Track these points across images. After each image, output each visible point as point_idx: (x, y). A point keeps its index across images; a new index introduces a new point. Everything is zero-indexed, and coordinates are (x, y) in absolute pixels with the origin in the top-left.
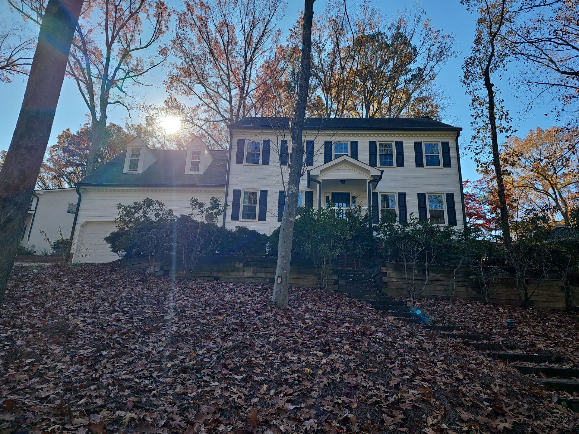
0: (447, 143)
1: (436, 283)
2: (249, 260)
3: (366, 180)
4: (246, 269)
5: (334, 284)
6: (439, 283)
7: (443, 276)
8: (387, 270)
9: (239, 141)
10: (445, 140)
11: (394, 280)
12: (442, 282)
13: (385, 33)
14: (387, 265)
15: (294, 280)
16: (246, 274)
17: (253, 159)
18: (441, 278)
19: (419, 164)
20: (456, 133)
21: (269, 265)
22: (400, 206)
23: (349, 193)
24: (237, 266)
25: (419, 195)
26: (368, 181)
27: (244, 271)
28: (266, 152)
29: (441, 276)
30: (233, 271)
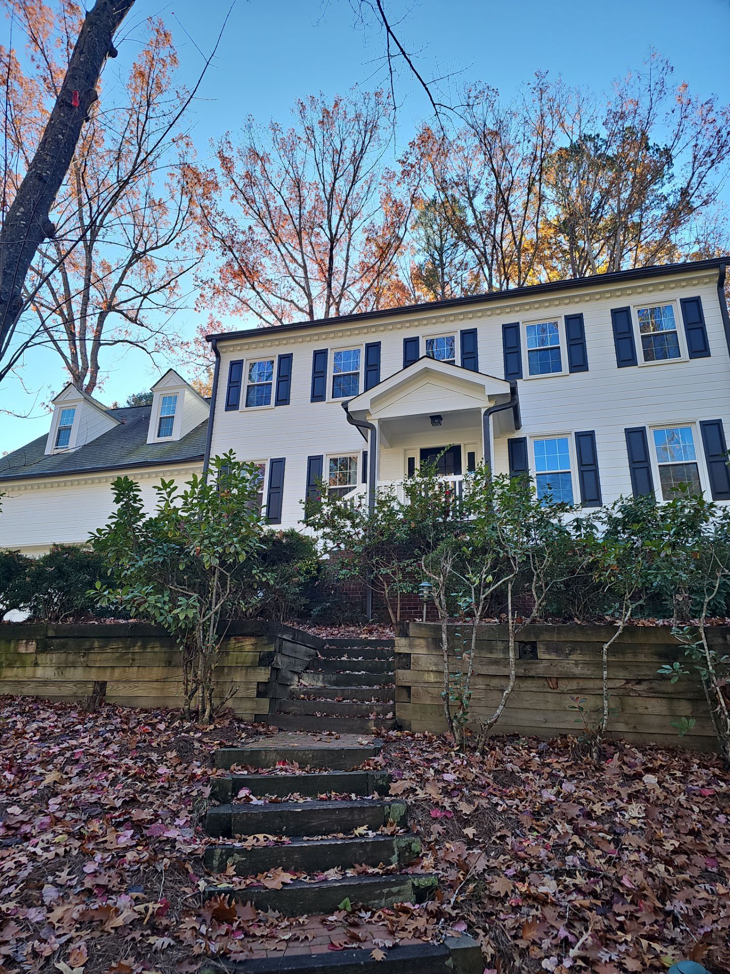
0: (697, 301)
1: (564, 685)
2: (51, 633)
3: (480, 409)
4: (42, 658)
5: (260, 695)
6: (574, 685)
7: (586, 663)
8: (411, 646)
9: (233, 364)
10: (689, 293)
11: (432, 678)
12: (583, 684)
13: (598, 135)
14: (412, 631)
15: (155, 685)
16: (40, 672)
17: (259, 397)
18: (577, 671)
19: (626, 358)
20: (716, 271)
21: (96, 644)
22: (581, 463)
23: (459, 447)
24: (22, 650)
25: (628, 432)
26: (483, 411)
27: (36, 664)
28: (285, 378)
29: (576, 664)
30: (11, 666)
